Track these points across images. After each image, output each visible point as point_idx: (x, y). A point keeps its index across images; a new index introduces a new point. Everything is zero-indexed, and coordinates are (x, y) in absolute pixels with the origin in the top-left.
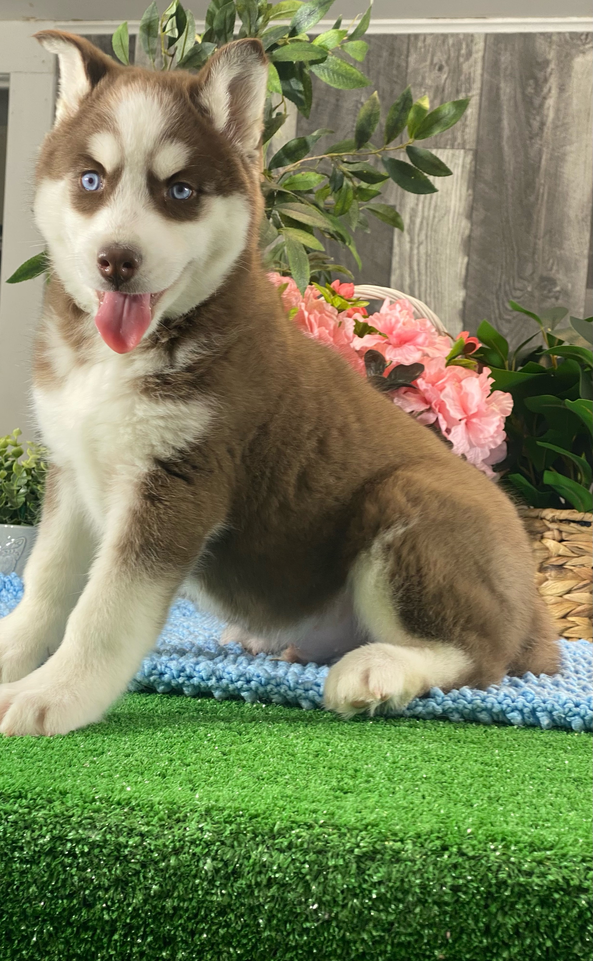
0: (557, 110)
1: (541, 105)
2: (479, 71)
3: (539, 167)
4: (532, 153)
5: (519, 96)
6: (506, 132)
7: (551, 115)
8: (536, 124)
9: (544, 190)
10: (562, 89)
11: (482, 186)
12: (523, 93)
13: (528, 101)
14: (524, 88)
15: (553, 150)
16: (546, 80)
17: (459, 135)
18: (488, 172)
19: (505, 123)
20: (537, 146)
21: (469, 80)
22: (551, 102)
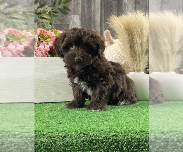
0: (94, 8)
1: (91, 7)
2: (81, 2)
3: (91, 18)
4: (90, 15)
5: (88, 6)
6: (86, 12)
7: (93, 9)
8: (90, 11)
9: (93, 21)
10: (94, 5)
11: (83, 21)
12: (88, 5)
13: (89, 7)
14: (88, 4)
15: (94, 15)
16: (92, 3)
17: (78, 12)
18: (83, 19)
19: (86, 10)
20: (91, 14)
21: (79, 3)
22: (93, 7)
